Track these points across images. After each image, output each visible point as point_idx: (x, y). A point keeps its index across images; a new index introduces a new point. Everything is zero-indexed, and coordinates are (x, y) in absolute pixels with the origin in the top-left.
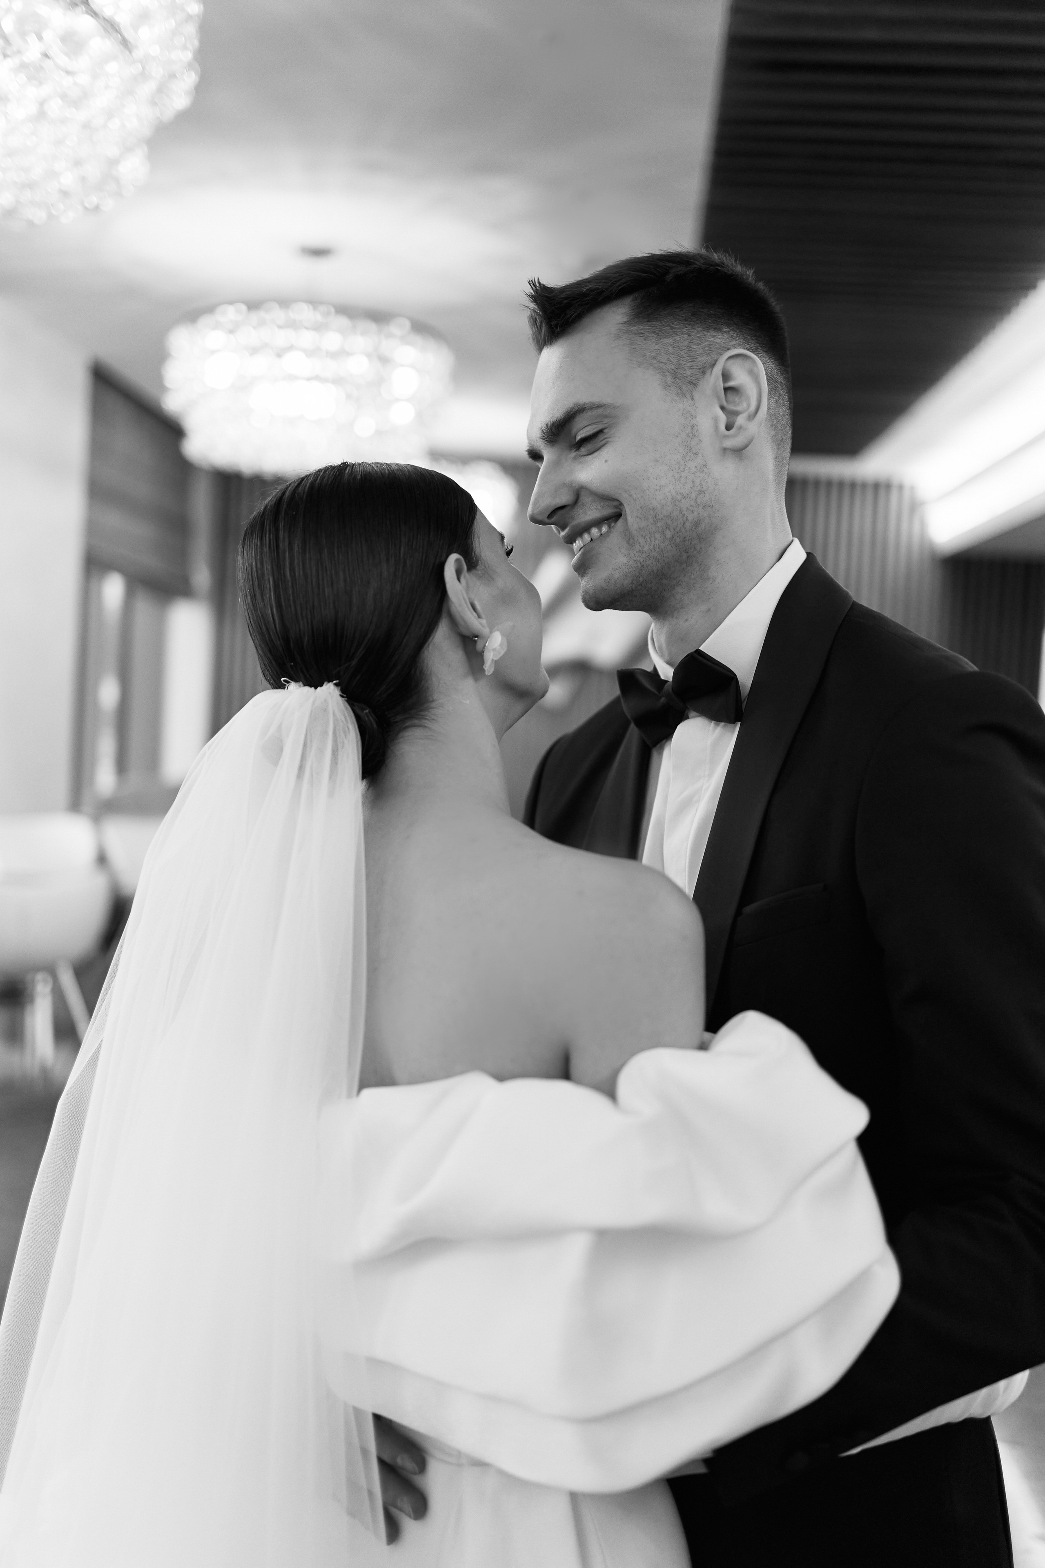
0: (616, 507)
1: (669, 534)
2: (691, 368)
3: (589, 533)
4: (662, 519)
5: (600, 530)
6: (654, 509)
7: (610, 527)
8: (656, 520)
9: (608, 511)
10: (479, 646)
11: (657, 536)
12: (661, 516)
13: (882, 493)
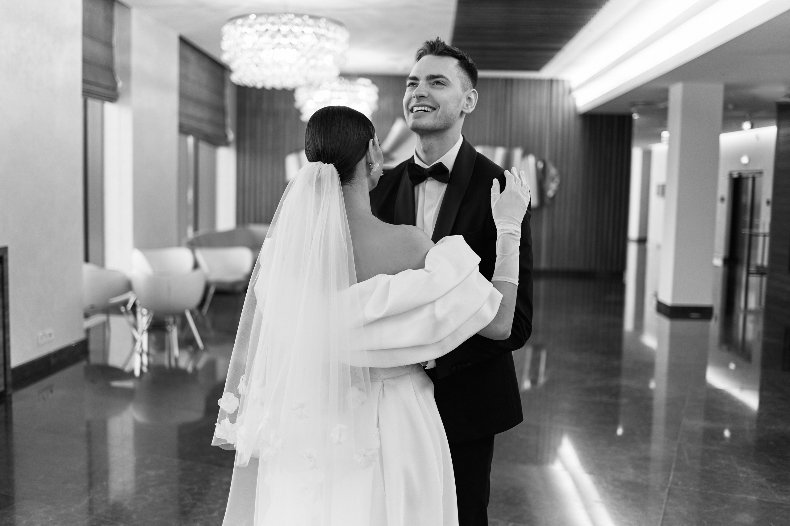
0: (437, 106)
1: (445, 122)
2: (466, 86)
3: (425, 108)
4: (446, 117)
5: (428, 108)
6: (446, 113)
7: (432, 111)
8: (445, 116)
9: (434, 106)
10: (371, 167)
11: (443, 121)
12: (447, 116)
13: (555, 85)
